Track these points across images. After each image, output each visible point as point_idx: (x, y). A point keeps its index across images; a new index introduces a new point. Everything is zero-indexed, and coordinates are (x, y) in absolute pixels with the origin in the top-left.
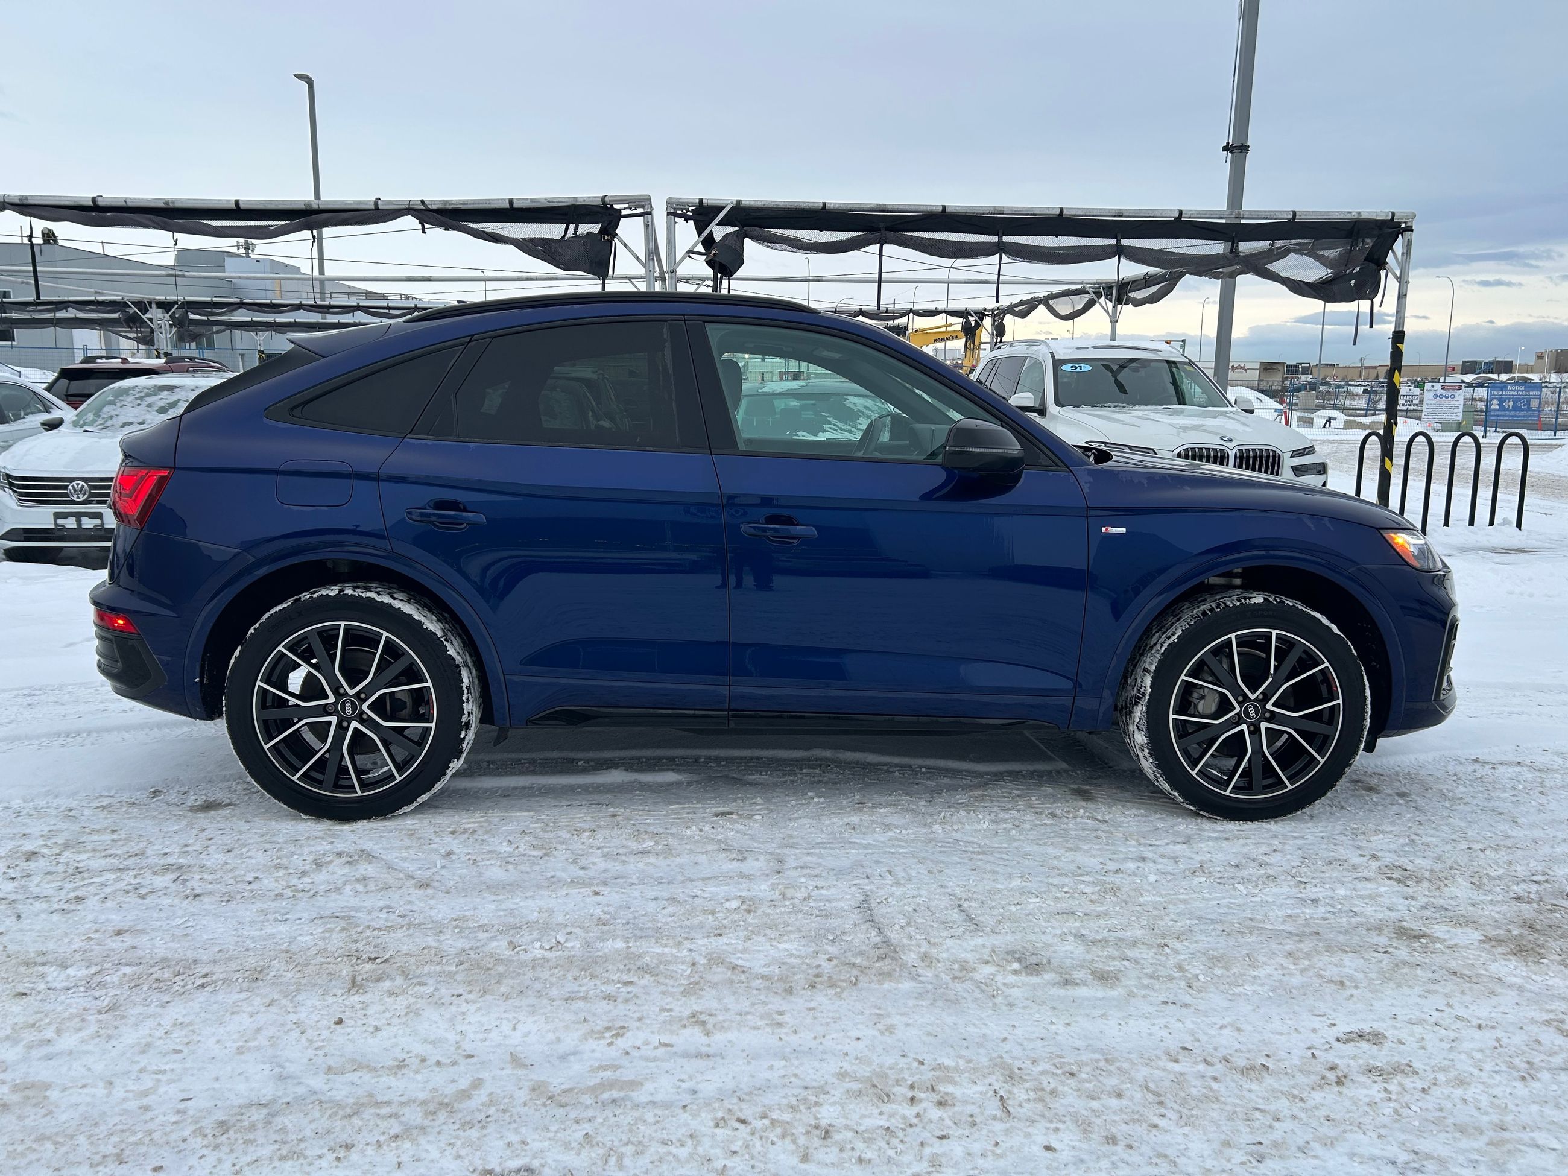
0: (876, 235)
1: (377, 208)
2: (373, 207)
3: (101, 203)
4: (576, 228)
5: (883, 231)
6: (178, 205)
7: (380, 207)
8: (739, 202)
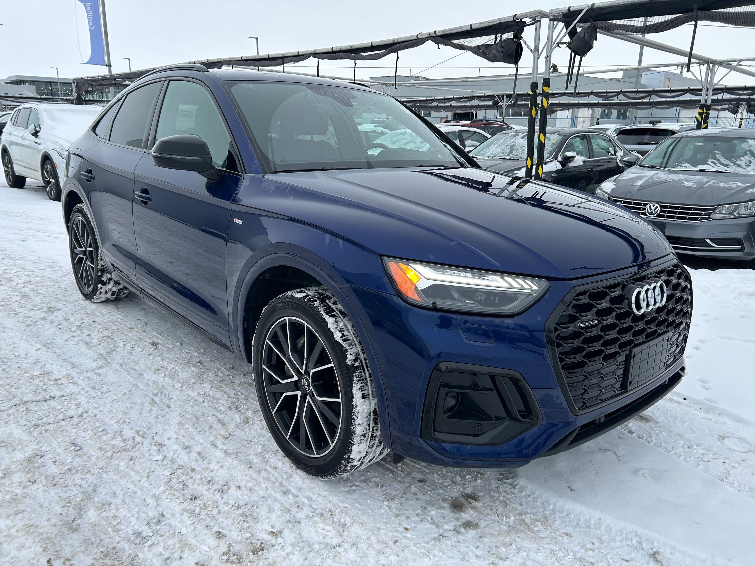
0: (689, 14)
1: (418, 39)
2: (416, 38)
3: (334, 50)
4: (501, 36)
5: (695, 11)
6: (355, 47)
7: (419, 37)
8: (593, 5)
